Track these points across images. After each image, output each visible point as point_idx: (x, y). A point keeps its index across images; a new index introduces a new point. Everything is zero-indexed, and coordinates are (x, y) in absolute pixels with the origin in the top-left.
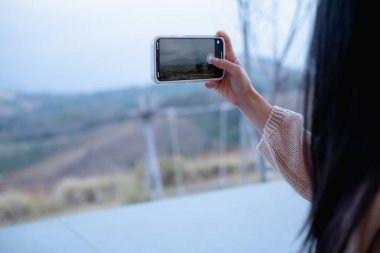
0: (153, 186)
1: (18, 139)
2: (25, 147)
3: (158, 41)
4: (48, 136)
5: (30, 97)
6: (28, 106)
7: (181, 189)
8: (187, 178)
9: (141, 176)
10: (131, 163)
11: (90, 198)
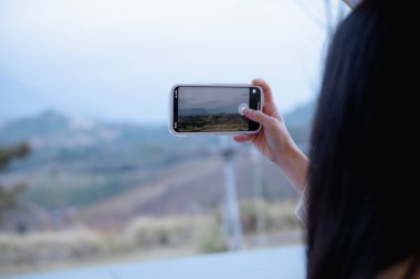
0: (231, 232)
1: (95, 171)
2: (101, 180)
3: (177, 89)
4: (127, 168)
5: (111, 127)
6: (108, 136)
7: (262, 237)
8: (270, 224)
9: (219, 220)
10: (213, 203)
11: (163, 240)
